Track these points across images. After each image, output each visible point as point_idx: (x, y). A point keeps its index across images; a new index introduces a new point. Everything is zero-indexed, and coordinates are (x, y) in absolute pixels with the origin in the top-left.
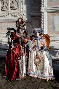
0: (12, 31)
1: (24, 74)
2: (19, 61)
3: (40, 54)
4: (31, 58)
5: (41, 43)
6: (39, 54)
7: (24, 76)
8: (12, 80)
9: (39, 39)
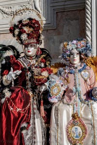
0: (9, 53)
2: (24, 132)
4: (58, 125)
5: (86, 81)
6: (81, 113)
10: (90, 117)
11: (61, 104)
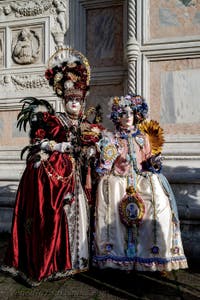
1: (81, 262)
2: (66, 208)
3: (142, 184)
4: (108, 203)
5: (141, 148)
6: (138, 187)
7: (81, 268)
8: (42, 275)
9: (134, 135)
10: (149, 191)
11: (111, 176)
